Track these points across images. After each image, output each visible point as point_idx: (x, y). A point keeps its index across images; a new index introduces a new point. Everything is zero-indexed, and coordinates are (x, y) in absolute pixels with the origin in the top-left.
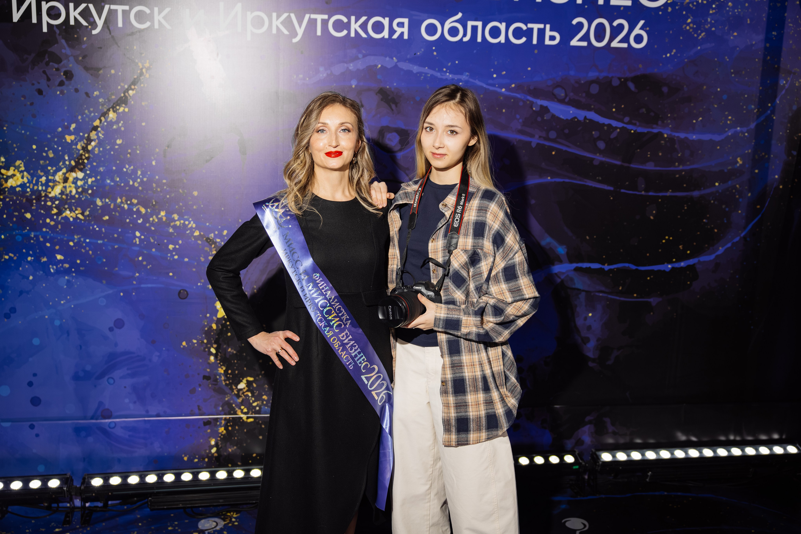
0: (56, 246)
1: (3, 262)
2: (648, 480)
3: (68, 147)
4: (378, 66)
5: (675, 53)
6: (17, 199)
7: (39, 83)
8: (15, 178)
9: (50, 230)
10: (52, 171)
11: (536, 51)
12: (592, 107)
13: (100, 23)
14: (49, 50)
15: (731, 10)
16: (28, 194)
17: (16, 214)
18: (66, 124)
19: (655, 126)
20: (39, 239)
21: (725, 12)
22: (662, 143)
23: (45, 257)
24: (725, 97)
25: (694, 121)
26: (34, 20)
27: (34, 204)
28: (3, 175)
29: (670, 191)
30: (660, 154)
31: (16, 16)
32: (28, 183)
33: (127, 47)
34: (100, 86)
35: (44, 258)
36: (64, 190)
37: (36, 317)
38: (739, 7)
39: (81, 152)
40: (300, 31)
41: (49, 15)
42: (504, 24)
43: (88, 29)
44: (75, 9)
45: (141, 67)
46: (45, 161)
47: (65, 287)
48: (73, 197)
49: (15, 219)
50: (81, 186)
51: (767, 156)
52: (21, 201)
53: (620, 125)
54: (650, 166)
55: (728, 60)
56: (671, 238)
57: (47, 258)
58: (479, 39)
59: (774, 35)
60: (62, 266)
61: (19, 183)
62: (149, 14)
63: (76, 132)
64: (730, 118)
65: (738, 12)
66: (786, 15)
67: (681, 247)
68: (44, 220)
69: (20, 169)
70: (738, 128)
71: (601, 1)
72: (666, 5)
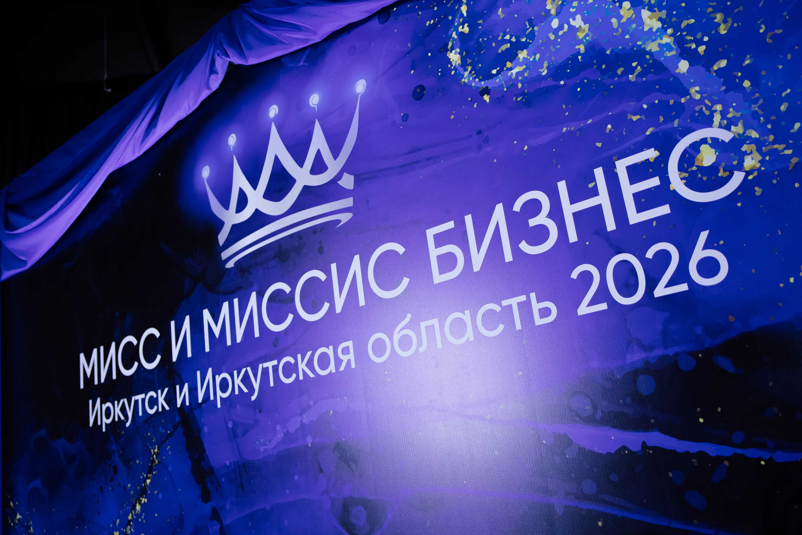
4: (330, 412)
7: (100, 481)
12: (652, 421)
13: (130, 416)
14: (106, 448)
18: (114, 519)
26: (99, 422)
31: (91, 422)
33: (145, 435)
40: (257, 386)
41: (106, 415)
42: (468, 313)
43: (124, 423)
44: (118, 406)
45: (153, 453)
58: (439, 345)
62: (156, 398)
71: (611, 225)
72: (745, 185)
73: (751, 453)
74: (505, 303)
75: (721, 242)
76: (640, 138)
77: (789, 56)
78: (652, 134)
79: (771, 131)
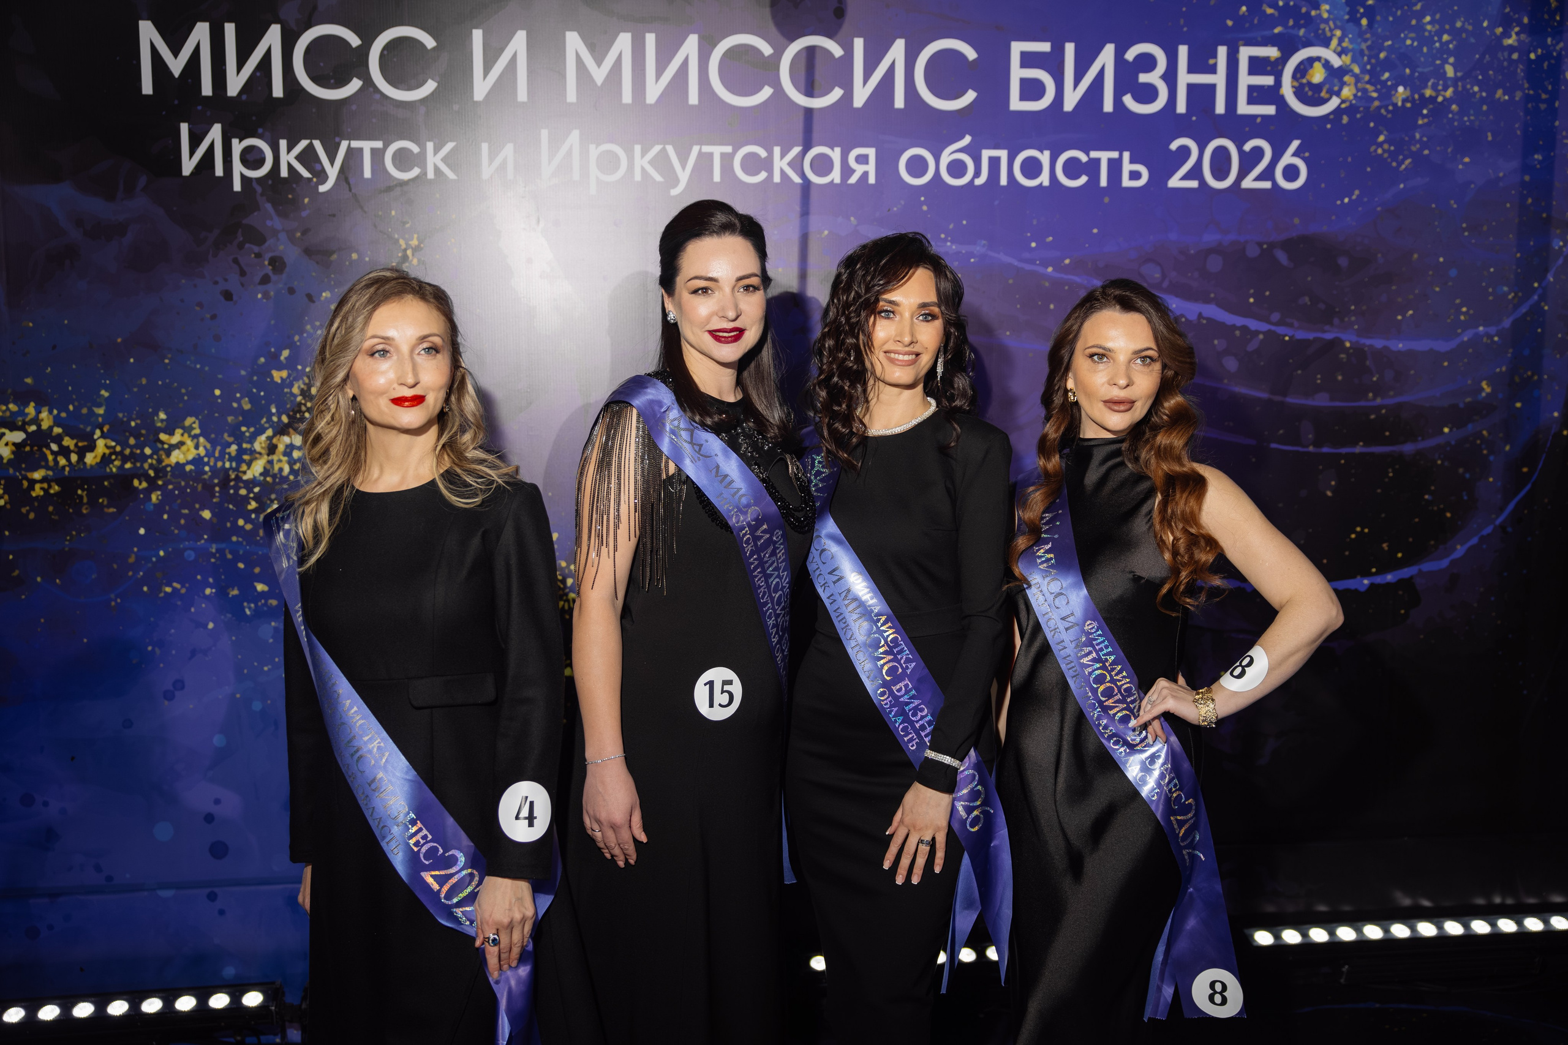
0: (254, 568)
1: (161, 598)
2: (1342, 981)
3: (278, 392)
4: (823, 232)
5: (1358, 196)
6: (187, 486)
7: (226, 280)
8: (184, 448)
9: (244, 539)
10: (247, 434)
11: (1106, 200)
12: (1212, 295)
13: (332, 173)
14: (245, 222)
15: (1456, 117)
16: (206, 477)
17: (186, 511)
18: (273, 350)
19: (1327, 327)
20: (225, 555)
21: (1445, 121)
22: (1343, 358)
23: (236, 588)
24: (1453, 273)
25: (1399, 317)
26: (219, 171)
27: (217, 494)
28: (163, 443)
29: (1361, 444)
30: (1340, 378)
31: (188, 166)
32: (206, 456)
33: (380, 213)
34: (332, 283)
35: (233, 589)
36: (268, 467)
37: (220, 697)
38: (1472, 112)
39: (299, 398)
40: (684, 176)
41: (244, 161)
42: (1047, 153)
43: (312, 184)
44: (289, 150)
45: (404, 246)
46: (236, 417)
47: (271, 641)
48: (285, 479)
49: (183, 522)
50: (299, 460)
51: (1536, 378)
52: (194, 489)
53: (1264, 327)
54: (1321, 400)
55: (1455, 206)
56: (1366, 530)
57: (238, 589)
58: (1004, 181)
59: (1537, 160)
60: (266, 604)
61: (190, 457)
62: (417, 154)
63: (290, 365)
64: (1464, 309)
65: (1469, 120)
66: (1557, 123)
67: (1385, 546)
68: (235, 523)
69: (193, 433)
70: (1481, 328)
71: (1220, 108)
72: (1338, 111)
73: (1280, 330)
74: (1094, 154)
75: (1307, 154)
76: (1267, 33)
77: (1399, 13)
78: (1279, 34)
79: (1369, 72)
